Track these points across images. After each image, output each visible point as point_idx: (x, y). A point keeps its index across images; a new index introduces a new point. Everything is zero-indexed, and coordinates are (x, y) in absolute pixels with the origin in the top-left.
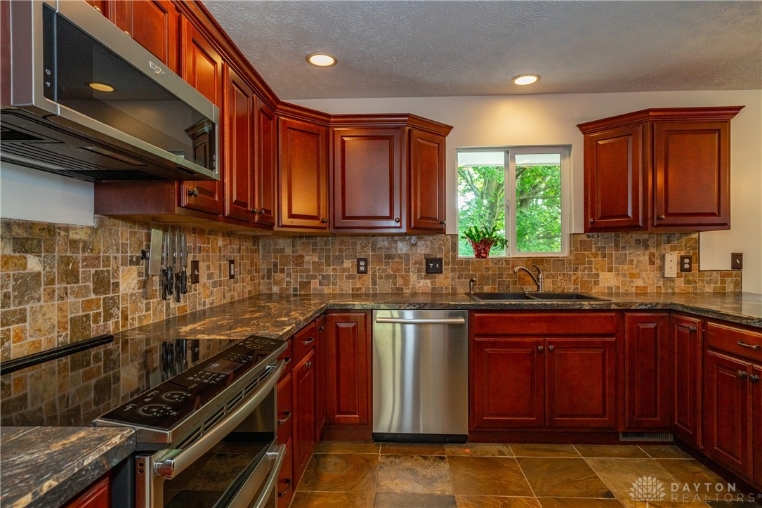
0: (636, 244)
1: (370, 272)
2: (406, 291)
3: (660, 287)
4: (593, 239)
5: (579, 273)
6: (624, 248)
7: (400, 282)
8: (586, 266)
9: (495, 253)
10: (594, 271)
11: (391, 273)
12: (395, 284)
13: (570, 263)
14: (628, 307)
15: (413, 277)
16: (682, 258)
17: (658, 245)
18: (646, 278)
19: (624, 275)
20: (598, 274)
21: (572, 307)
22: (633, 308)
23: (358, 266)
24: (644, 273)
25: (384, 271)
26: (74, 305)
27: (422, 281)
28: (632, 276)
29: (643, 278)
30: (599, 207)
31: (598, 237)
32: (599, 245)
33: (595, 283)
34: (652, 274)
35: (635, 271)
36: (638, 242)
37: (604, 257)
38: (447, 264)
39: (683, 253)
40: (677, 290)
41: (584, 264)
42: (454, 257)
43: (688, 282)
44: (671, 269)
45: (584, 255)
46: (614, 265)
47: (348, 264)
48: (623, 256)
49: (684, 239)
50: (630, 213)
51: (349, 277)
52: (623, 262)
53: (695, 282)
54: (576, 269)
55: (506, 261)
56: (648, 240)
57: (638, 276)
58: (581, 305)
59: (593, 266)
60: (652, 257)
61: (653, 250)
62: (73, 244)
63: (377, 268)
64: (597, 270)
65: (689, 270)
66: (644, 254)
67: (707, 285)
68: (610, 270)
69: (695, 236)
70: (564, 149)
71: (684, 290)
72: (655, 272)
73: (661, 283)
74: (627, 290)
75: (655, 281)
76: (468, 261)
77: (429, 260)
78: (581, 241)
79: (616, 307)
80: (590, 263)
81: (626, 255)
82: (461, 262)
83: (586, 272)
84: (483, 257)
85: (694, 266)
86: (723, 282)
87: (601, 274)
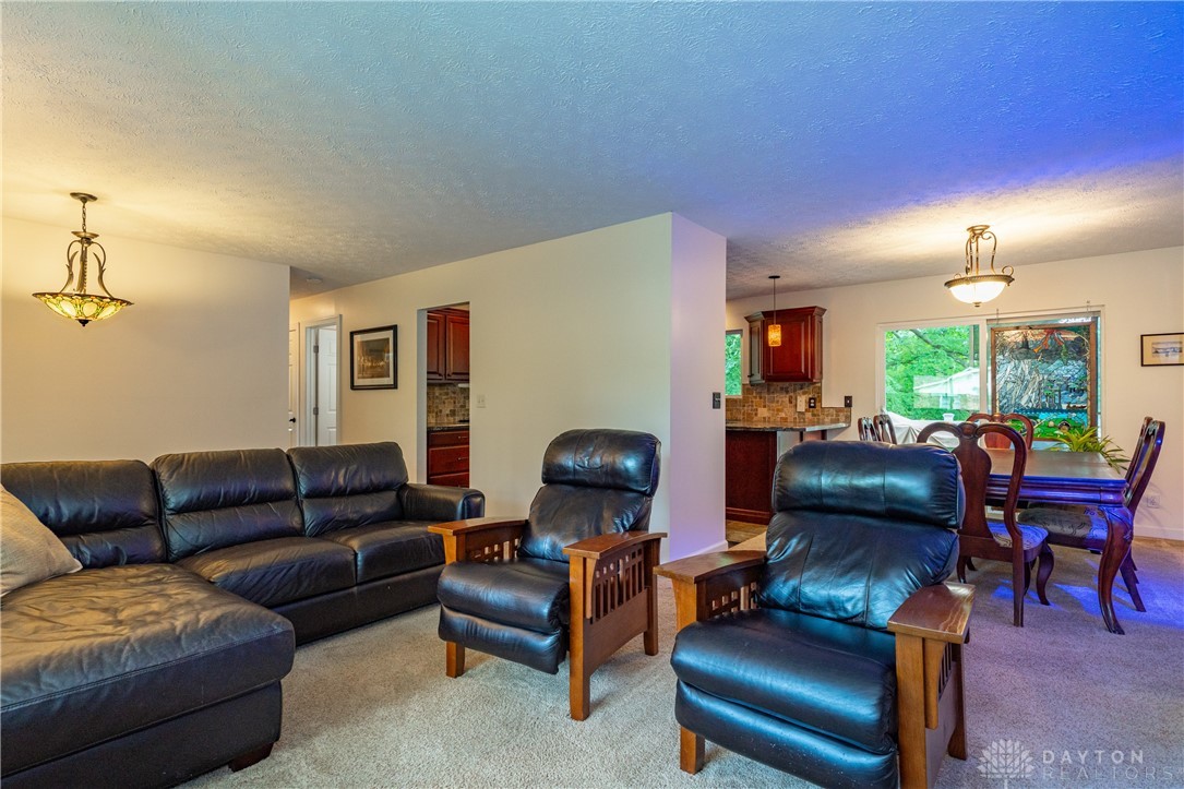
0: (780, 390)
3: (796, 418)
5: (745, 408)
6: (773, 393)
8: (750, 404)
10: (755, 407)
13: (740, 402)
16: (810, 399)
17: (795, 391)
18: (787, 412)
19: (773, 410)
20: (757, 409)
24: (785, 408)
28: (778, 410)
29: (785, 412)
33: (755, 415)
34: (790, 409)
35: (780, 407)
36: (782, 389)
37: (761, 398)
39: (810, 396)
40: (807, 420)
41: (748, 402)
43: (814, 415)
44: (802, 406)
45: (749, 397)
46: (767, 403)
48: (772, 398)
49: (811, 387)
52: (772, 402)
53: (818, 414)
54: (744, 406)
56: (787, 387)
57: (782, 410)
59: (754, 404)
60: (790, 398)
61: (792, 394)
64: (757, 406)
65: (814, 407)
66: (785, 396)
67: (826, 417)
68: (765, 407)
69: (818, 384)
70: (739, 331)
71: (811, 420)
72: (792, 408)
73: (795, 414)
74: (775, 419)
75: (791, 413)
78: (747, 388)
80: (752, 402)
81: (774, 397)
83: (750, 408)
85: (817, 404)
86: (837, 415)
87: (759, 409)
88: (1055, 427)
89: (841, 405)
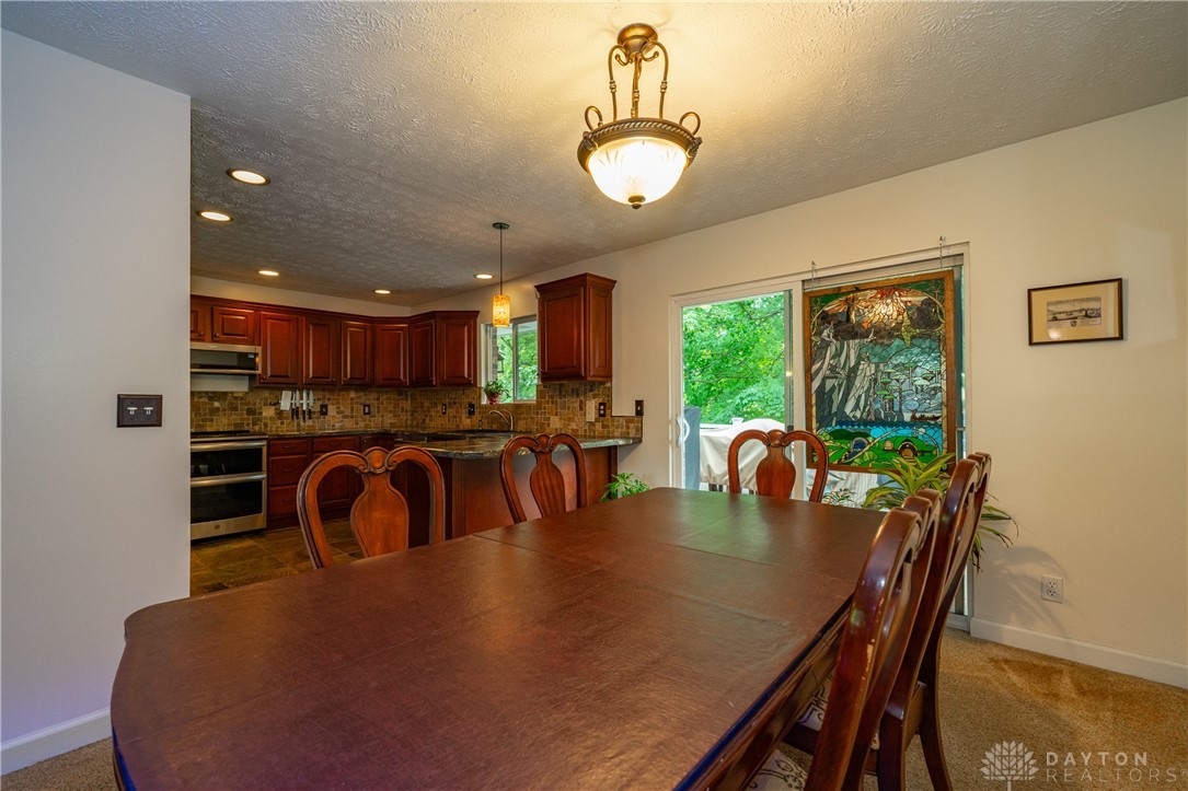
1: (447, 413)
2: (460, 427)
3: (586, 430)
4: (547, 389)
5: (539, 416)
6: (564, 397)
7: (458, 420)
8: (543, 411)
9: (504, 400)
10: (547, 415)
11: (455, 414)
12: (456, 421)
13: (534, 409)
15: (464, 417)
16: (600, 404)
17: (585, 394)
19: (565, 419)
23: (443, 409)
24: (577, 417)
25: (453, 412)
26: (236, 418)
27: (467, 420)
28: (569, 419)
29: (576, 422)
31: (549, 387)
32: (550, 394)
33: (547, 425)
34: (581, 418)
35: (571, 416)
36: (573, 390)
37: (553, 403)
38: (477, 408)
39: (600, 401)
40: (596, 434)
41: (541, 409)
42: (480, 404)
43: (604, 427)
44: (592, 414)
45: (541, 402)
46: (559, 411)
47: (439, 408)
49: (601, 387)
51: (439, 416)
52: (564, 408)
53: (609, 426)
54: (537, 413)
55: (504, 406)
56: (579, 389)
57: (573, 420)
60: (581, 403)
61: (582, 398)
62: (236, 398)
63: (450, 410)
65: (604, 415)
66: (576, 401)
67: (616, 430)
68: (557, 415)
69: (609, 384)
70: (531, 318)
71: (601, 433)
72: (583, 417)
73: (587, 427)
75: (583, 424)
76: (485, 407)
77: (470, 405)
78: (540, 390)
80: (545, 408)
81: (565, 402)
82: (482, 407)
84: (492, 404)
85: (608, 412)
86: (628, 427)
87: (552, 418)
88: (894, 450)
89: (632, 413)
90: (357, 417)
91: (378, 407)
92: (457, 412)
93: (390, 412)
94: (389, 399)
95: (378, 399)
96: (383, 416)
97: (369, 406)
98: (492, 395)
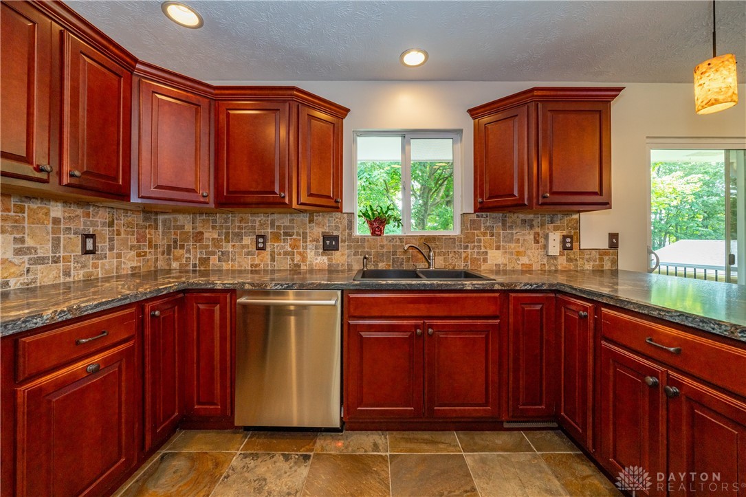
0: (522, 224)
1: (268, 249)
2: (303, 267)
3: (544, 264)
4: (482, 219)
5: (469, 250)
6: (511, 227)
7: (297, 258)
8: (476, 244)
9: (391, 230)
10: (483, 250)
11: (290, 249)
12: (293, 260)
13: (461, 241)
14: (512, 287)
15: (311, 254)
16: (564, 237)
17: (542, 225)
18: (531, 256)
19: (511, 253)
20: (487, 252)
21: (453, 288)
22: (518, 288)
23: (257, 243)
24: (529, 251)
25: (283, 247)
27: (319, 258)
28: (518, 253)
29: (529, 257)
30: (487, 187)
31: (487, 216)
32: (488, 224)
33: (483, 260)
34: (537, 252)
35: (521, 249)
36: (524, 221)
37: (493, 236)
38: (344, 241)
39: (565, 233)
40: (559, 268)
41: (473, 242)
42: (350, 235)
43: (570, 260)
44: (554, 247)
45: (473, 234)
46: (502, 244)
47: (248, 240)
48: (510, 236)
49: (566, 219)
50: (516, 193)
51: (248, 254)
52: (511, 241)
53: (576, 260)
54: (466, 247)
55: (400, 239)
56: (533, 220)
57: (524, 254)
58: (463, 285)
59: (482, 244)
60: (537, 236)
61: (538, 230)
63: (276, 244)
64: (486, 248)
65: (571, 249)
66: (529, 233)
67: (586, 263)
68: (498, 248)
69: (576, 216)
70: (454, 133)
71: (566, 268)
72: (540, 250)
73: (545, 261)
74: (513, 267)
75: (540, 258)
76: (363, 239)
77: (326, 237)
78: (471, 220)
79: (500, 288)
80: (479, 241)
81: (512, 234)
82: (357, 240)
83: (476, 250)
84: (377, 235)
85: (575, 245)
86: (601, 260)
87: (489, 252)
89: (604, 244)
90: (66, 260)
91: (111, 240)
92: (294, 247)
93: (132, 248)
94: (129, 225)
95: (111, 224)
96: (119, 256)
97: (93, 236)
98: (378, 222)
